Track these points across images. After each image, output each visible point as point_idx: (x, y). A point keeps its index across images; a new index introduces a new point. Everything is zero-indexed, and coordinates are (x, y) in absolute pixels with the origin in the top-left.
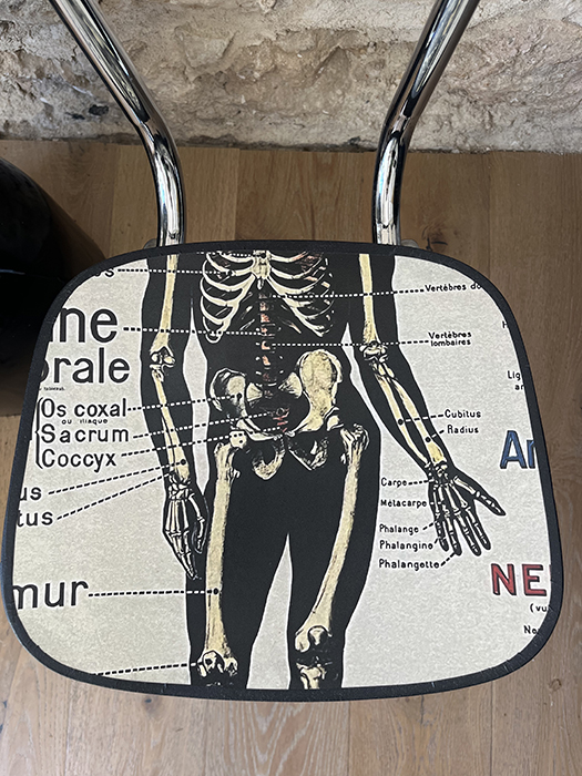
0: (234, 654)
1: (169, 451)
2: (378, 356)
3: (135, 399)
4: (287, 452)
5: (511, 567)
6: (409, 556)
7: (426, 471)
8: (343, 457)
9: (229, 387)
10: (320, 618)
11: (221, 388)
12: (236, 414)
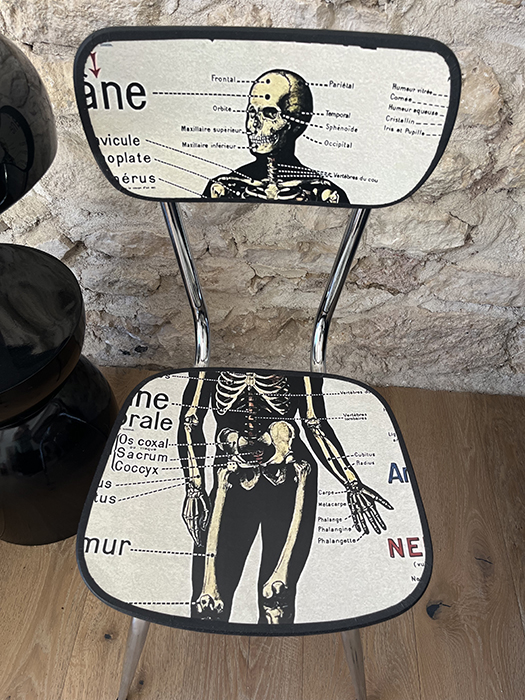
0: (222, 598)
1: (191, 470)
2: (316, 425)
3: (174, 439)
4: (262, 475)
5: (400, 540)
6: (336, 535)
7: (345, 485)
8: (295, 479)
9: (228, 438)
10: (280, 575)
11: (224, 438)
12: (231, 452)
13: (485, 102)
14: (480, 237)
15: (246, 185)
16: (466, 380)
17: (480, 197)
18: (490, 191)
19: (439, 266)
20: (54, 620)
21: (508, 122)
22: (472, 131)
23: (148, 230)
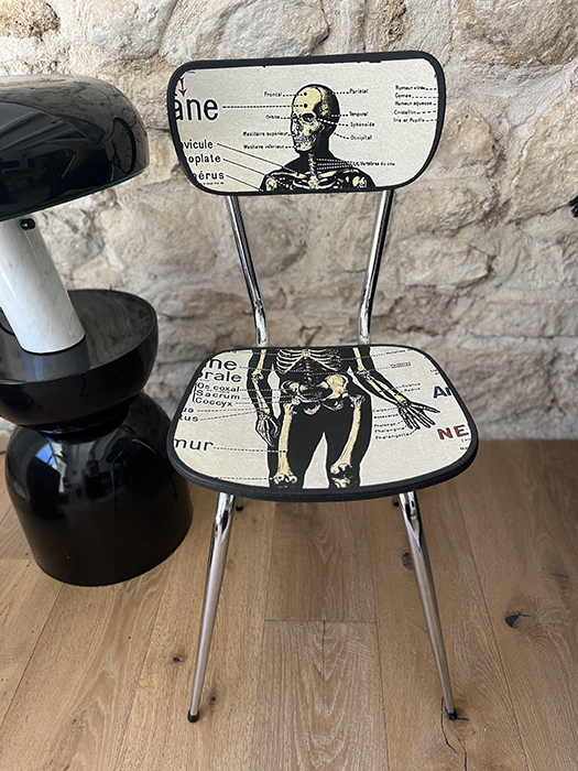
0: (294, 475)
4: (322, 405)
5: (448, 429)
6: (392, 433)
7: (396, 404)
8: (351, 406)
9: (291, 386)
12: (294, 394)
13: (480, 141)
14: (500, 267)
15: (294, 178)
16: (519, 428)
17: (493, 230)
18: (501, 224)
19: (470, 301)
20: (121, 648)
21: (502, 158)
22: (474, 168)
23: (208, 286)
